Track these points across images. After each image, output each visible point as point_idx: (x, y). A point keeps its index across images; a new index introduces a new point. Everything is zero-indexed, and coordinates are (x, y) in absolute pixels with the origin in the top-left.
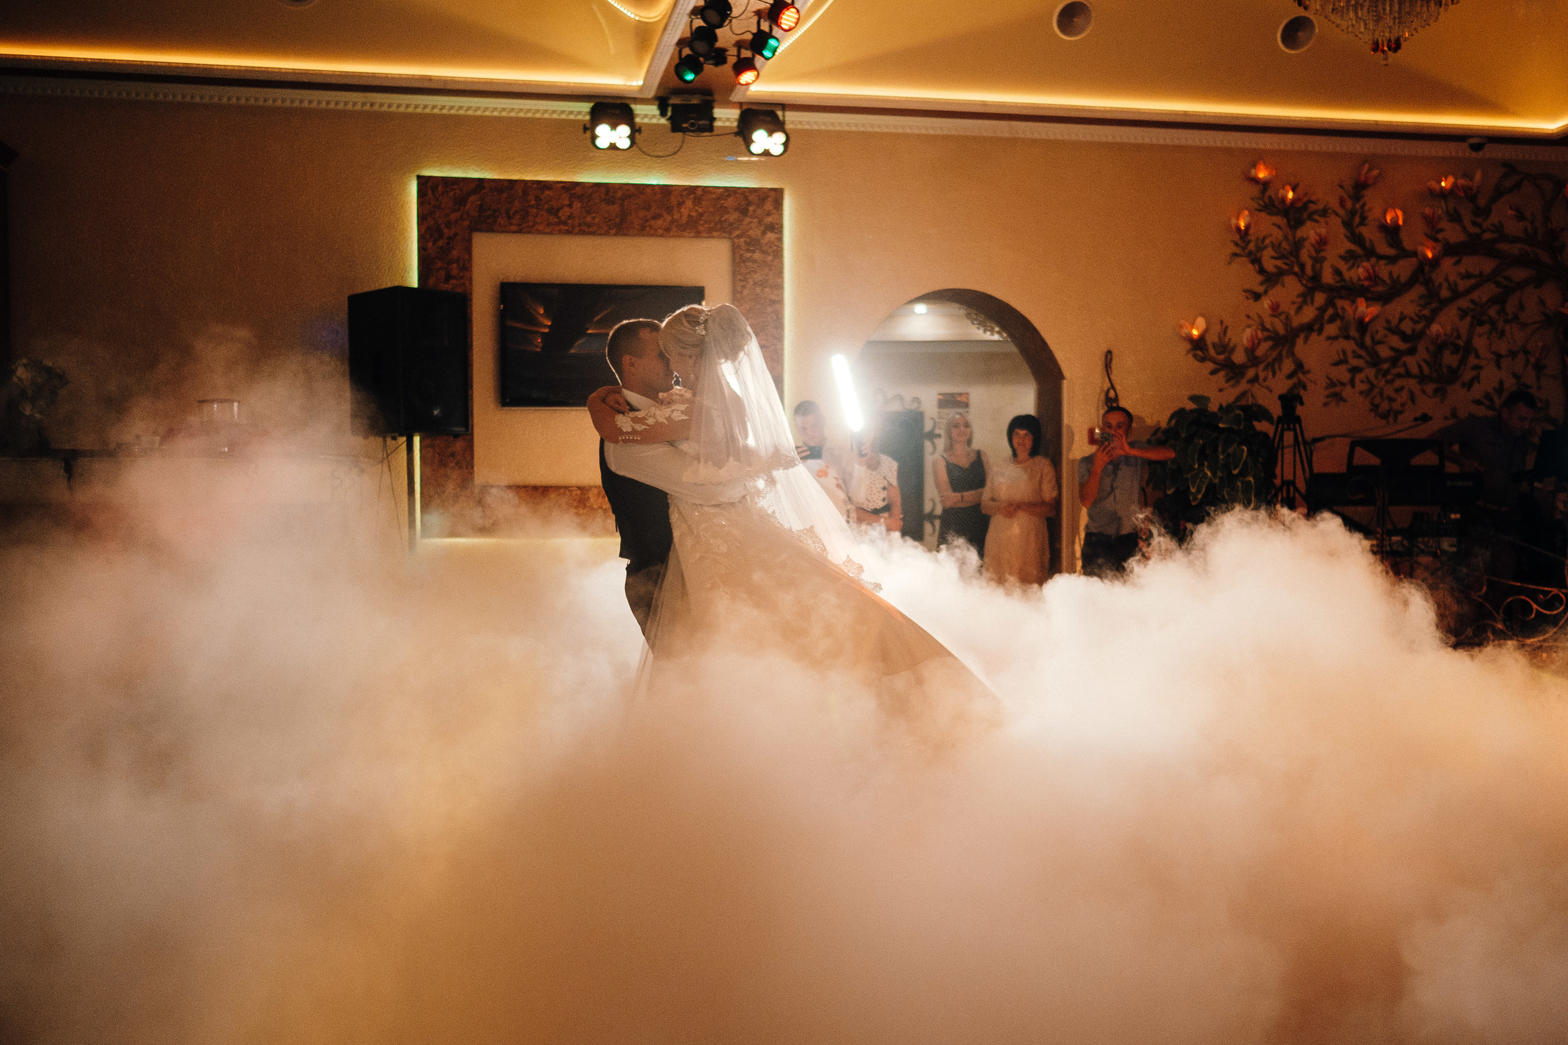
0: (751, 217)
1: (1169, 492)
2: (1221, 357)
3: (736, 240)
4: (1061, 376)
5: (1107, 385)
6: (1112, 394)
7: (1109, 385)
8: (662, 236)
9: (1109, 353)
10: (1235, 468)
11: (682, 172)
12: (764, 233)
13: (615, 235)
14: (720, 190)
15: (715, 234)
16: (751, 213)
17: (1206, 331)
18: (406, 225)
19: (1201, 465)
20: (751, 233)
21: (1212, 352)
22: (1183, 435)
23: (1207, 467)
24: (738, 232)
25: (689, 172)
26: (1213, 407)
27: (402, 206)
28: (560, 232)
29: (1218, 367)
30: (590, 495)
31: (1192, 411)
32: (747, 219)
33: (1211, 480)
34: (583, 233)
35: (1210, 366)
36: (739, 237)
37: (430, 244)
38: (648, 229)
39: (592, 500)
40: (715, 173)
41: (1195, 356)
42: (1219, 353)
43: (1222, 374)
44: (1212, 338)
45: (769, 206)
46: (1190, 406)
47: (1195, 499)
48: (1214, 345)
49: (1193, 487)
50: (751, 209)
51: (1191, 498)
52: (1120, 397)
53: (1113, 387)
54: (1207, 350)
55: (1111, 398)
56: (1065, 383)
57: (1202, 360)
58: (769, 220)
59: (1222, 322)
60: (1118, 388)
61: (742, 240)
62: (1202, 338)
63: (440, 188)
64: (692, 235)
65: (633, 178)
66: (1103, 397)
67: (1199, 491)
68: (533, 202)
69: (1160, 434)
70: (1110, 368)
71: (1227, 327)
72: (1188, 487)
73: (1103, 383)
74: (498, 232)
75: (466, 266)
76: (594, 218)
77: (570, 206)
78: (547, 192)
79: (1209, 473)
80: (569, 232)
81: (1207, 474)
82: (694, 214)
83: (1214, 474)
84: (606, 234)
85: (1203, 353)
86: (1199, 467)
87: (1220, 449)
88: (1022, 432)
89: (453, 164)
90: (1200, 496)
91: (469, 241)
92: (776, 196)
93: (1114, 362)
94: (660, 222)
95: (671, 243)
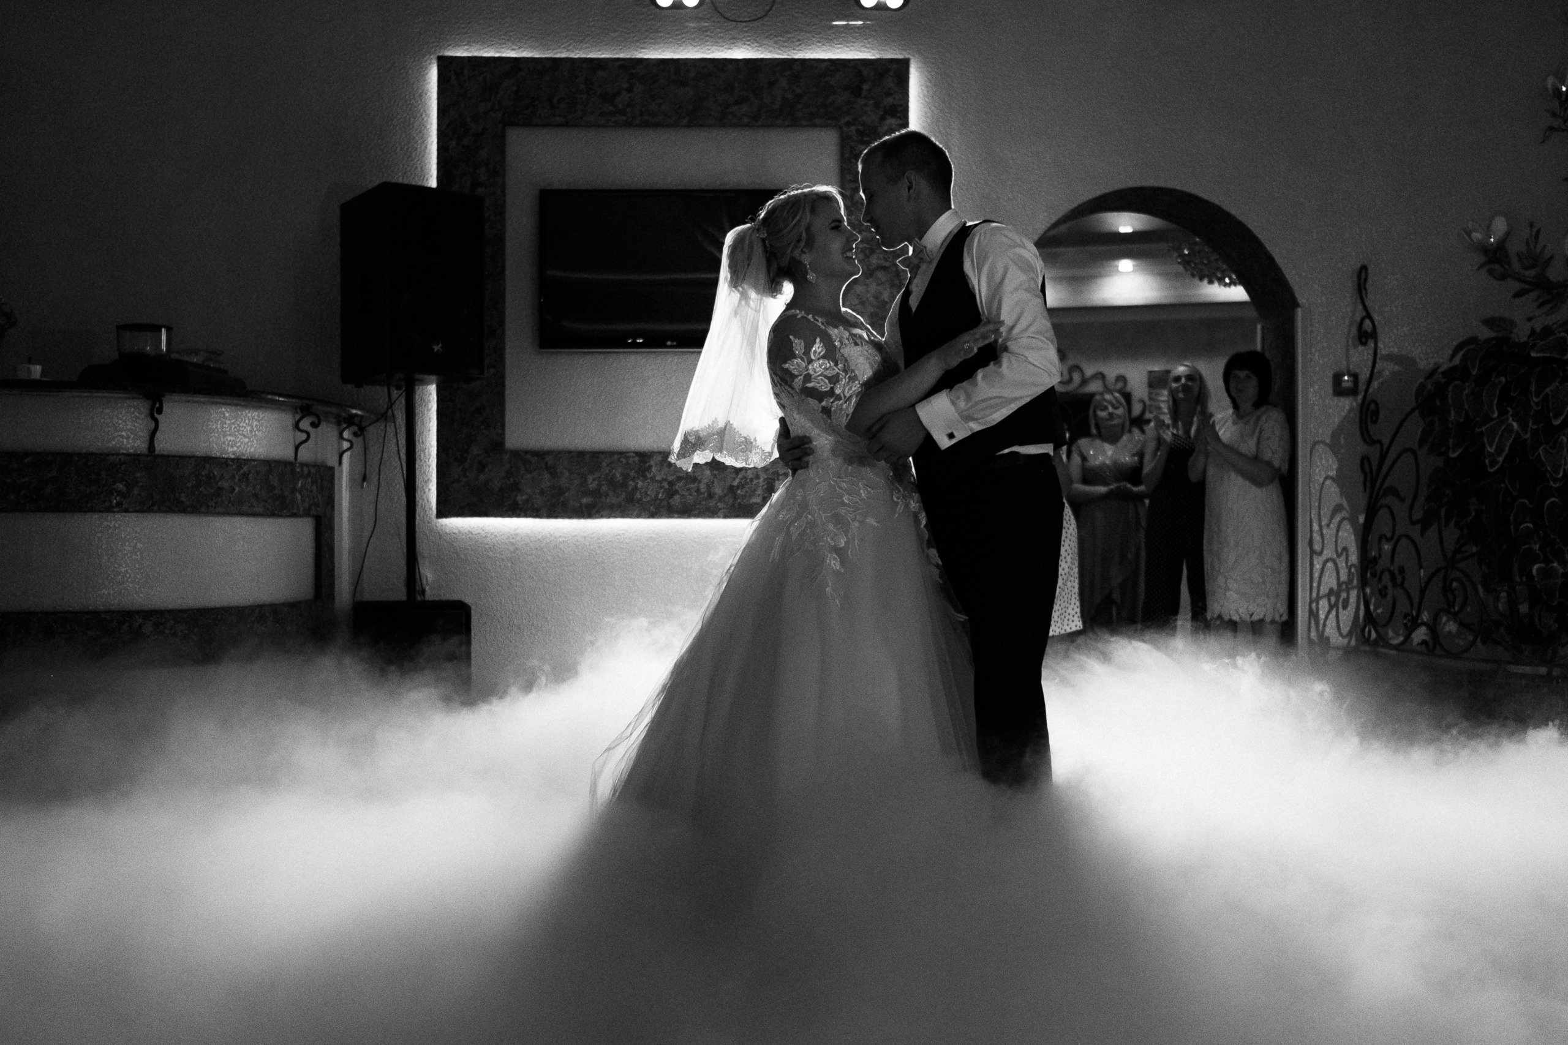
0: (866, 98)
1: (1454, 455)
2: (1531, 273)
3: (845, 128)
4: (1295, 304)
5: (1360, 313)
6: (1367, 325)
7: (1364, 314)
8: (748, 126)
9: (1364, 268)
10: (1556, 416)
11: (776, 43)
12: (882, 119)
13: (688, 126)
14: (826, 64)
15: (818, 121)
16: (864, 93)
17: (1508, 234)
18: (425, 119)
19: (1502, 412)
20: (865, 118)
21: (1516, 266)
22: (1474, 372)
23: (1512, 416)
24: (847, 119)
25: (785, 42)
26: (1521, 334)
27: (421, 96)
28: (617, 125)
29: (1523, 286)
30: (652, 463)
31: (1488, 340)
32: (859, 100)
33: (1518, 434)
34: (645, 125)
35: (1514, 286)
36: (848, 124)
37: (454, 143)
38: (730, 117)
39: (654, 469)
40: (819, 42)
41: (1491, 272)
42: (1526, 268)
43: (1533, 295)
44: (1515, 247)
45: (889, 82)
46: (1485, 333)
47: (1493, 463)
48: (1518, 255)
49: (1491, 446)
50: (865, 87)
51: (1487, 461)
52: (1379, 330)
53: (1369, 316)
54: (1509, 264)
55: (1366, 331)
56: (1299, 311)
57: (1503, 277)
58: (889, 100)
59: (1531, 225)
60: (1376, 317)
61: (853, 128)
62: (1501, 246)
63: (466, 72)
64: (787, 123)
65: (713, 52)
66: (1354, 331)
67: (1499, 451)
68: (582, 87)
69: (1437, 376)
70: (1366, 289)
71: (1538, 231)
72: (1483, 445)
73: (1354, 312)
74: (536, 126)
75: (498, 169)
76: (660, 105)
77: (630, 90)
78: (600, 73)
79: (1515, 425)
80: (628, 125)
81: (1512, 426)
82: (790, 96)
83: (1524, 426)
84: (675, 125)
85: (1503, 267)
86: (1498, 417)
87: (1533, 388)
88: (1242, 374)
89: (484, 42)
90: (1501, 459)
91: (503, 137)
92: (900, 70)
93: (1370, 281)
94: (745, 108)
95: (760, 135)
